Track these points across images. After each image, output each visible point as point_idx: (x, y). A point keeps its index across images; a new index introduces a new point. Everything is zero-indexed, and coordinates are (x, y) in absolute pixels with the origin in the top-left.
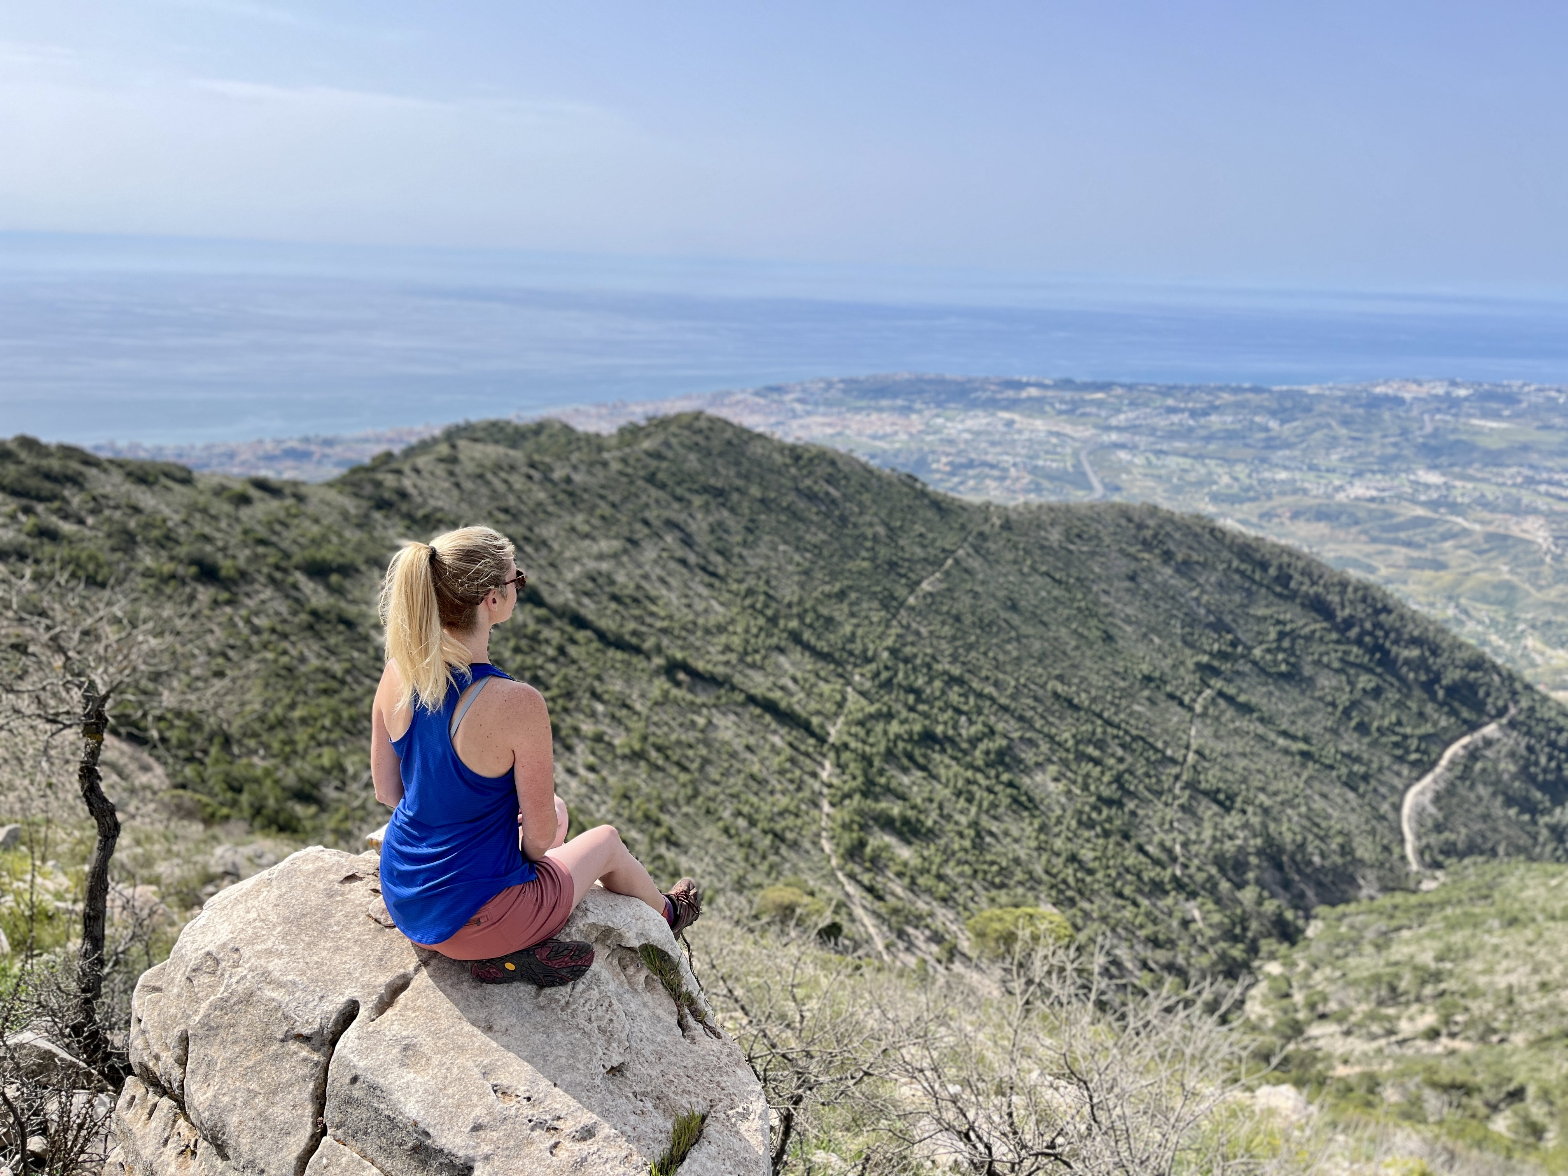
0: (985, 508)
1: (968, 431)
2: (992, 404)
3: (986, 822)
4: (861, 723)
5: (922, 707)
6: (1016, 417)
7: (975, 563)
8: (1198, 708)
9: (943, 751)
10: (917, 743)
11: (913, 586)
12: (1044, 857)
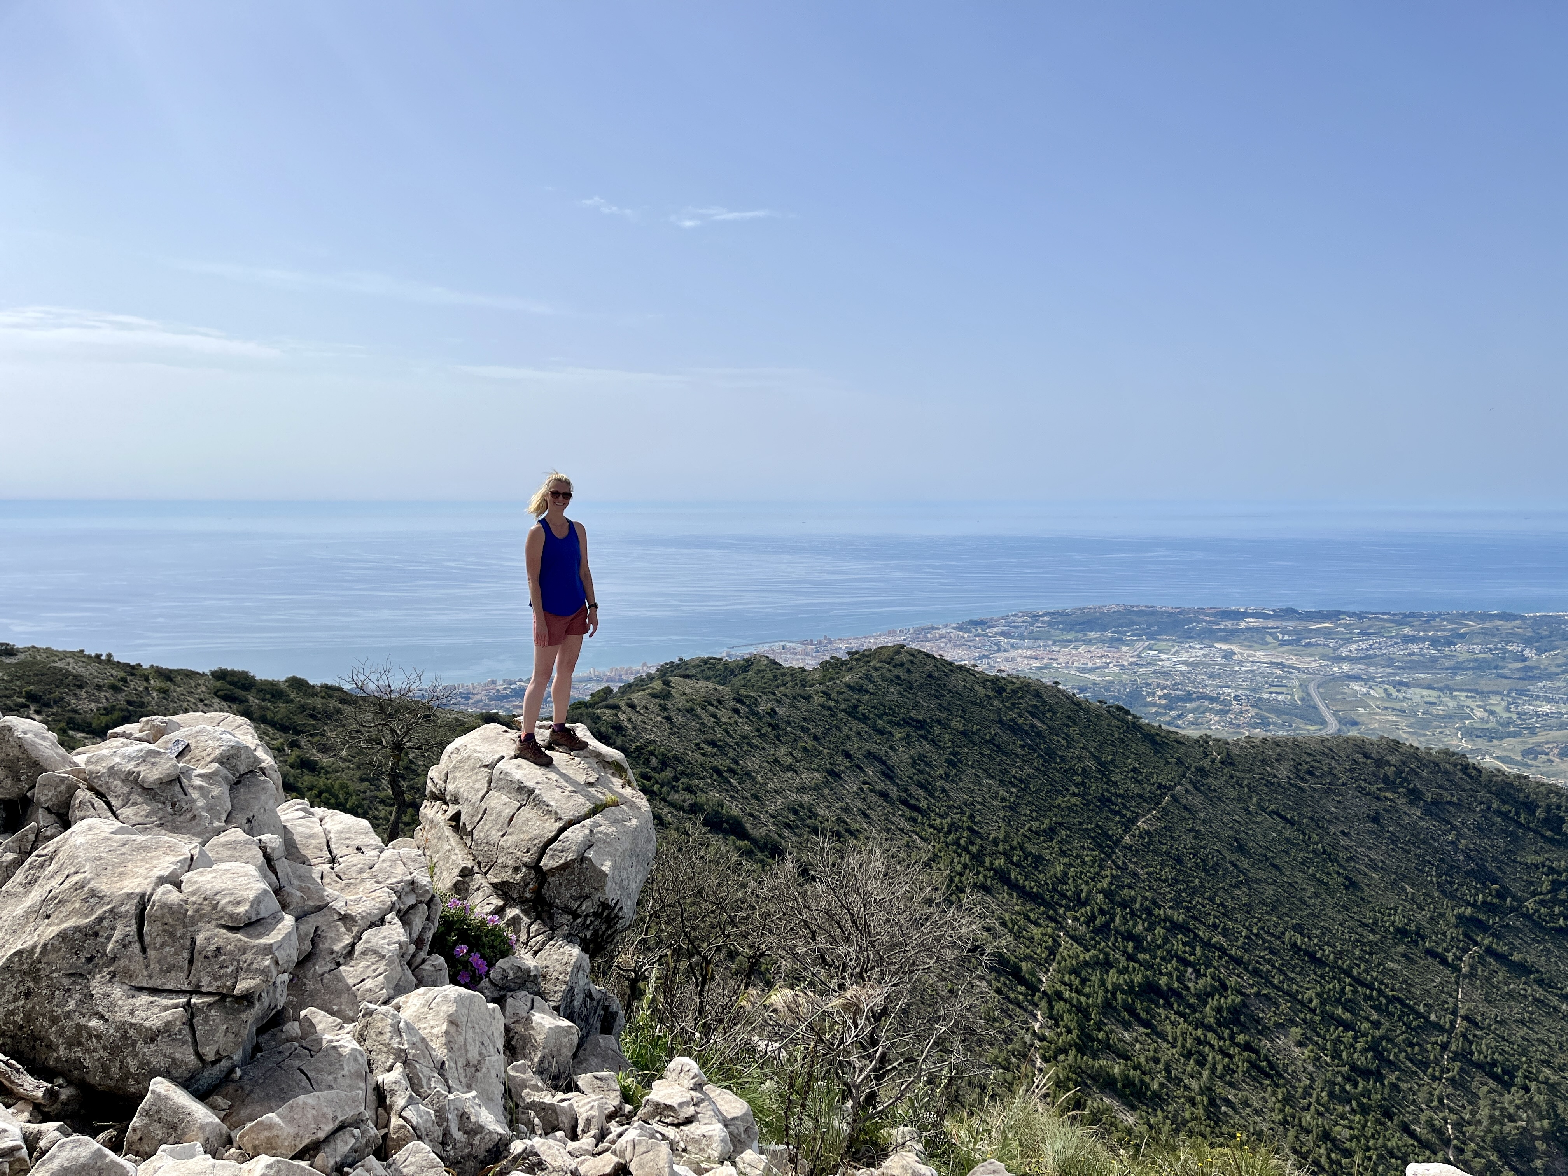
0: (1204, 742)
1: (1184, 663)
2: (1208, 636)
3: (1220, 1088)
4: (1074, 971)
5: (1141, 956)
6: (1236, 649)
7: (1196, 801)
8: (1465, 969)
9: (1169, 1005)
10: (1137, 995)
11: (1128, 824)
12: (1291, 1133)
